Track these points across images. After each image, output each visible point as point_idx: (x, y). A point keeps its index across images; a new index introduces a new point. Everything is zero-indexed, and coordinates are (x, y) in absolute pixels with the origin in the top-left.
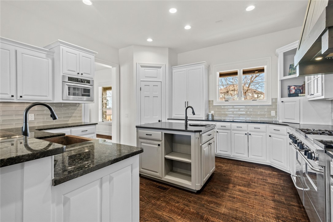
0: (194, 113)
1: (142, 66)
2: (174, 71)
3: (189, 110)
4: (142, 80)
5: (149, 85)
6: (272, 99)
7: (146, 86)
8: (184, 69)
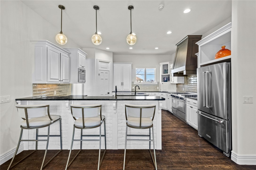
0: (139, 89)
1: (100, 61)
2: (114, 65)
3: (137, 87)
4: (99, 69)
5: (103, 73)
6: (158, 82)
7: (102, 73)
8: (120, 65)
